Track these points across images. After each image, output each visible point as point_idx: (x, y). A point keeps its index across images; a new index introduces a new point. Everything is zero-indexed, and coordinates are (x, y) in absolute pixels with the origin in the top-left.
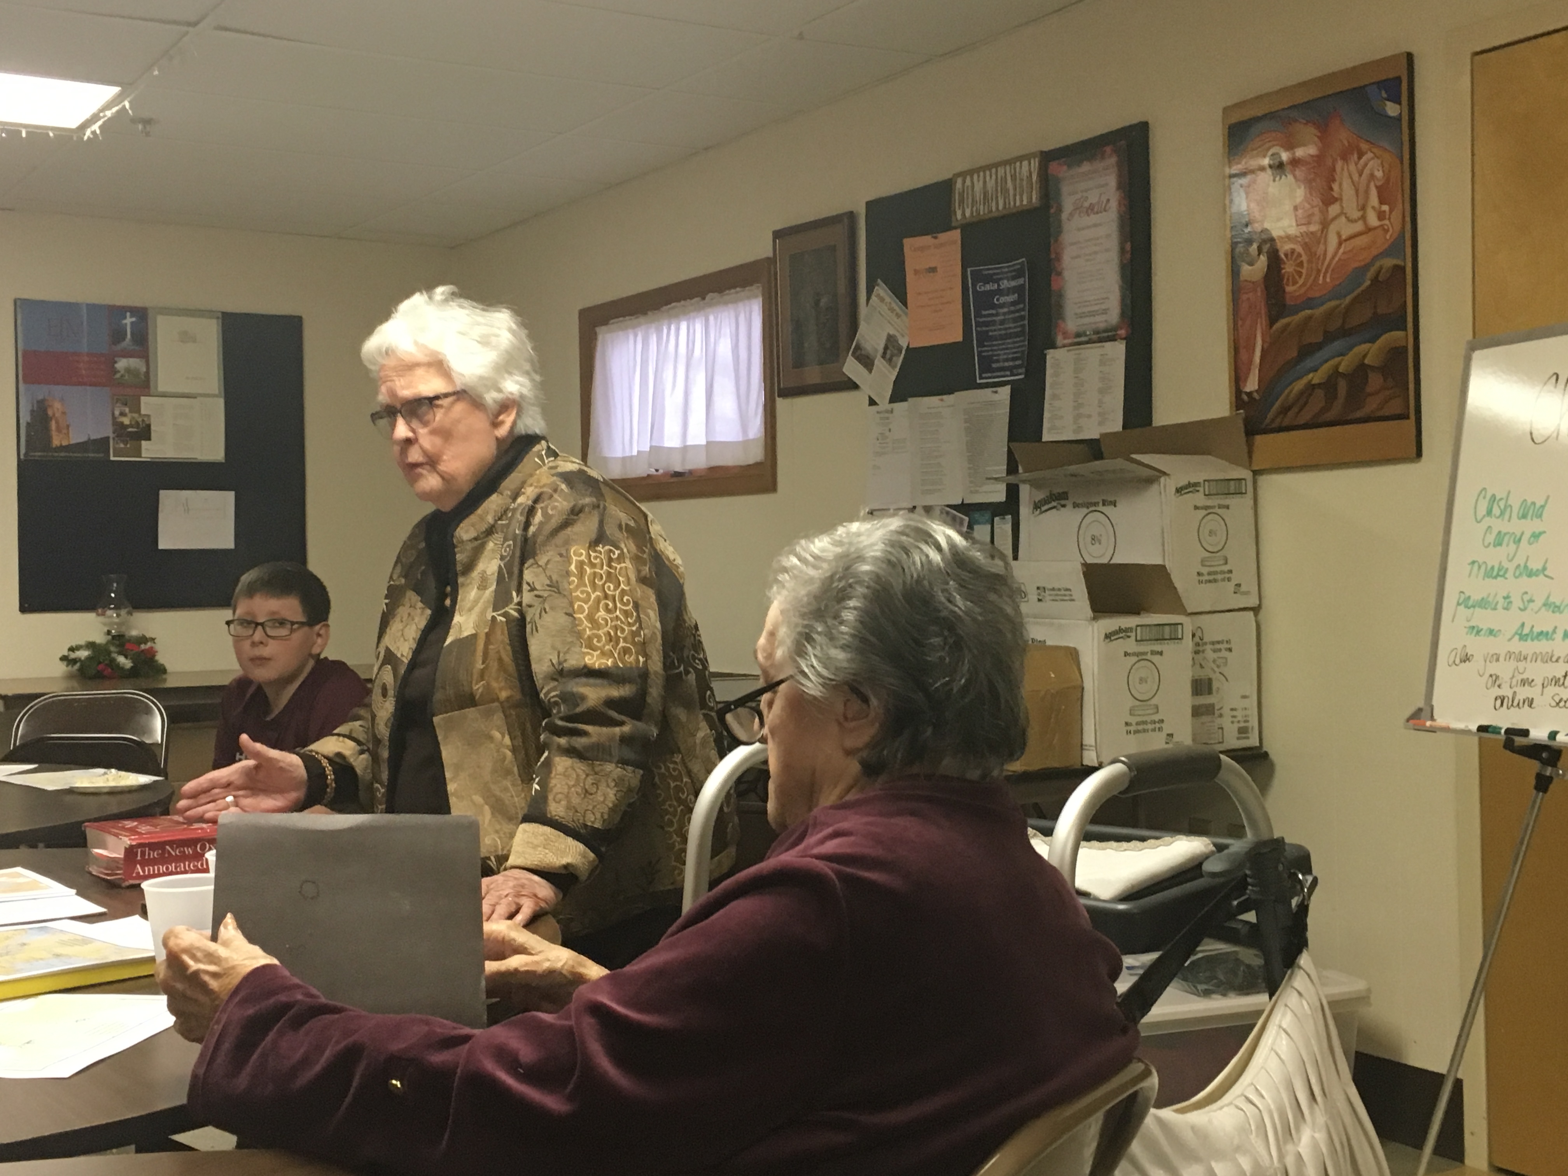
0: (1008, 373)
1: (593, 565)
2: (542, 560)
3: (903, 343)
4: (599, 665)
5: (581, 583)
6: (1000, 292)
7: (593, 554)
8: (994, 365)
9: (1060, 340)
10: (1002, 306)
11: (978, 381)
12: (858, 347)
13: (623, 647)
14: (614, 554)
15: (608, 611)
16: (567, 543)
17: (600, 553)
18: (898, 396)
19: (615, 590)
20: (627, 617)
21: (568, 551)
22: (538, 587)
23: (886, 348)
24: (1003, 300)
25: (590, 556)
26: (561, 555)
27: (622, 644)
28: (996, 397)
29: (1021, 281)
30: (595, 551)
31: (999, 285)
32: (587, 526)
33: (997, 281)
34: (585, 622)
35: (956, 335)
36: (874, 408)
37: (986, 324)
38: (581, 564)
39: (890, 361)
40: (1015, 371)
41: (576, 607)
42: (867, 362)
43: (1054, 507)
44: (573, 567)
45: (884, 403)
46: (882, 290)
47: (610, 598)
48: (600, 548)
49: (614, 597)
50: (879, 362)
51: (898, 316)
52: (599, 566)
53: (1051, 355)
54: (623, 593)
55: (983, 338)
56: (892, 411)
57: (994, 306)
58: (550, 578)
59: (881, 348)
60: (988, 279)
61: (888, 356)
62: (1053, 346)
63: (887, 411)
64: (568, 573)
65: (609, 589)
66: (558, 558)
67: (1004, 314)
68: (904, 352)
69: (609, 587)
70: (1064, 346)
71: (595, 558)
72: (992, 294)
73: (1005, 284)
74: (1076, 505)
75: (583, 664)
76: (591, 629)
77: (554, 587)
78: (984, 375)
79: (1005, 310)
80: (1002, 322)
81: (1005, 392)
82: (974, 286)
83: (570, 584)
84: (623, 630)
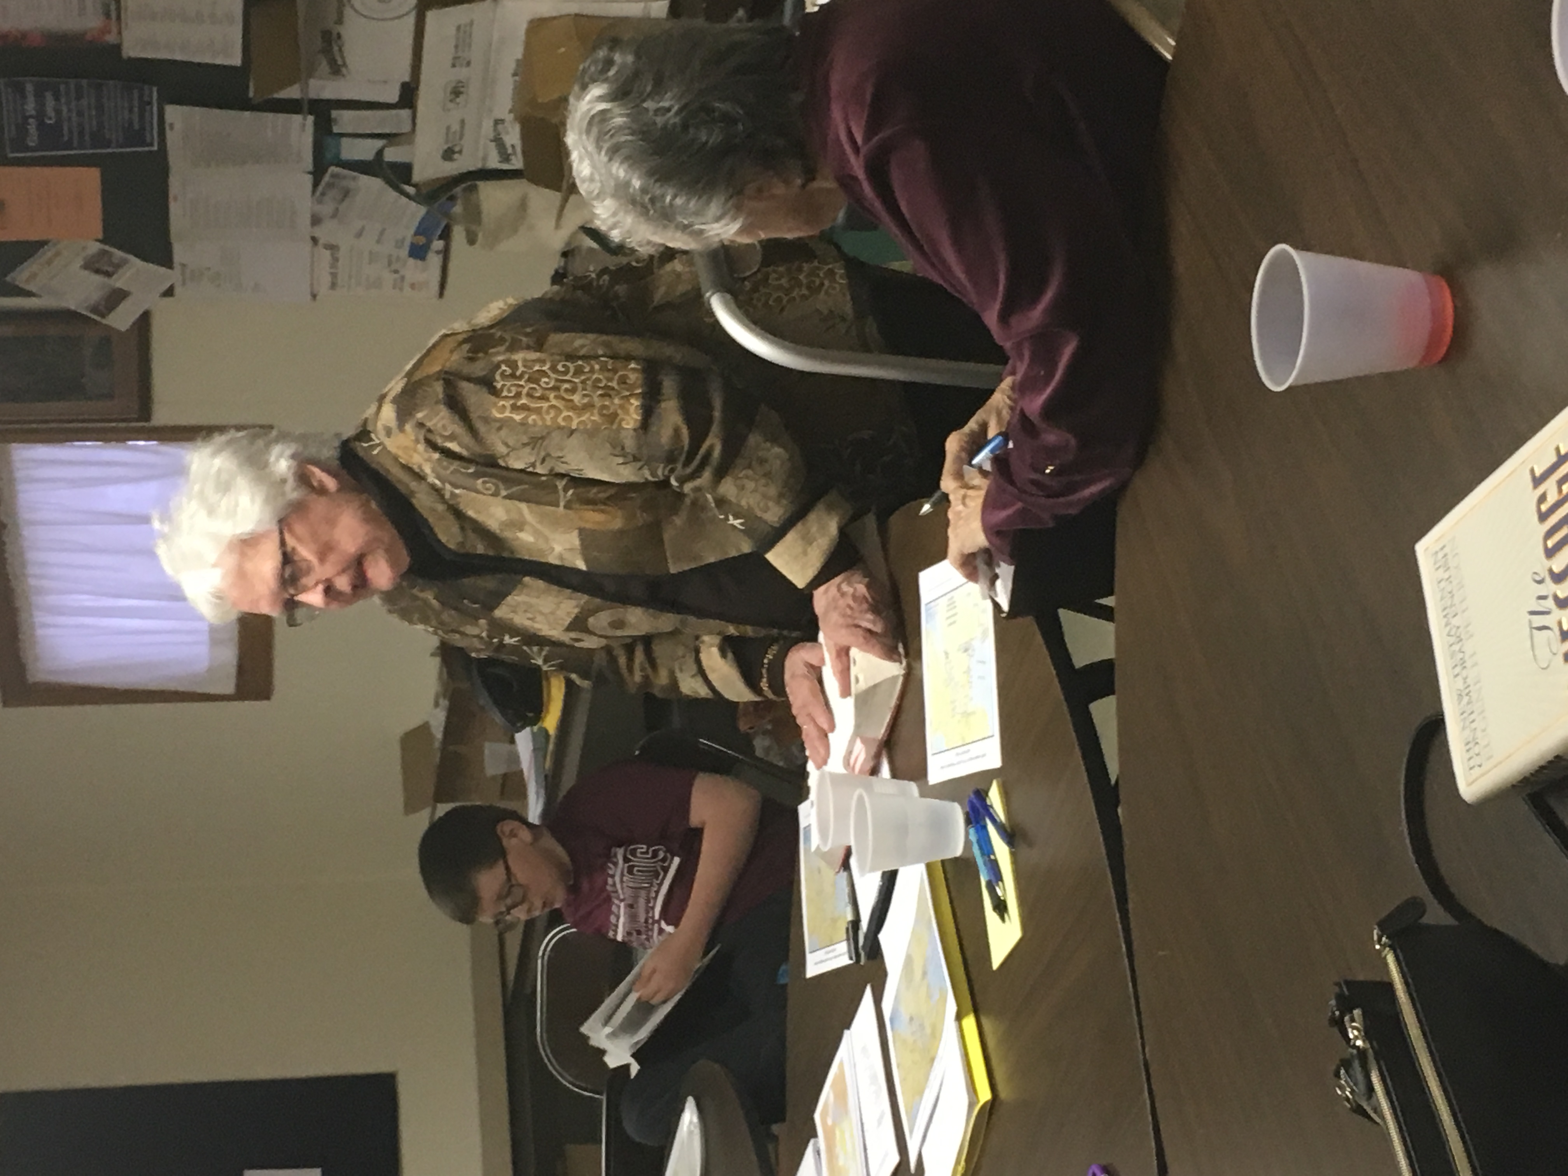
0: (148, 108)
1: (518, 395)
2: (502, 449)
3: (95, 247)
4: (637, 414)
5: (538, 411)
6: (40, 115)
7: (505, 393)
8: (136, 126)
9: (111, 38)
10: (58, 112)
11: (155, 148)
12: (95, 310)
13: (618, 384)
14: (505, 371)
15: (573, 391)
16: (487, 420)
17: (504, 385)
18: (165, 258)
19: (548, 377)
20: (583, 373)
21: (497, 420)
22: (533, 460)
23: (97, 271)
24: (50, 111)
25: (506, 397)
26: (499, 429)
27: (614, 384)
28: (178, 126)
29: (29, 88)
30: (502, 390)
31: (31, 117)
32: (471, 393)
33: (26, 118)
34: (583, 418)
35: (91, 177)
36: (178, 290)
37: (81, 133)
38: (515, 408)
39: (118, 266)
40: (146, 99)
41: (563, 424)
42: (117, 297)
43: (340, 50)
44: (517, 417)
45: (171, 277)
46: (21, 276)
47: (558, 384)
48: (499, 385)
49: (557, 380)
50: (119, 282)
51: (58, 254)
52: (520, 389)
53: (131, 50)
54: (553, 368)
55: (99, 140)
56: (184, 266)
57: (58, 126)
58: (525, 445)
59: (98, 279)
60: (22, 129)
61: (110, 269)
62: (118, 47)
63: (183, 273)
64: (523, 424)
65: (547, 383)
66: (503, 433)
67: (70, 110)
68: (107, 248)
69: (545, 382)
70: (120, 33)
71: (509, 391)
72: (41, 125)
73: (30, 107)
74: (340, 21)
75: (632, 432)
76: (592, 414)
77: (535, 441)
78: (148, 140)
79: (65, 109)
80: (80, 114)
81: (174, 113)
82: (28, 149)
83: (535, 425)
84: (598, 380)
